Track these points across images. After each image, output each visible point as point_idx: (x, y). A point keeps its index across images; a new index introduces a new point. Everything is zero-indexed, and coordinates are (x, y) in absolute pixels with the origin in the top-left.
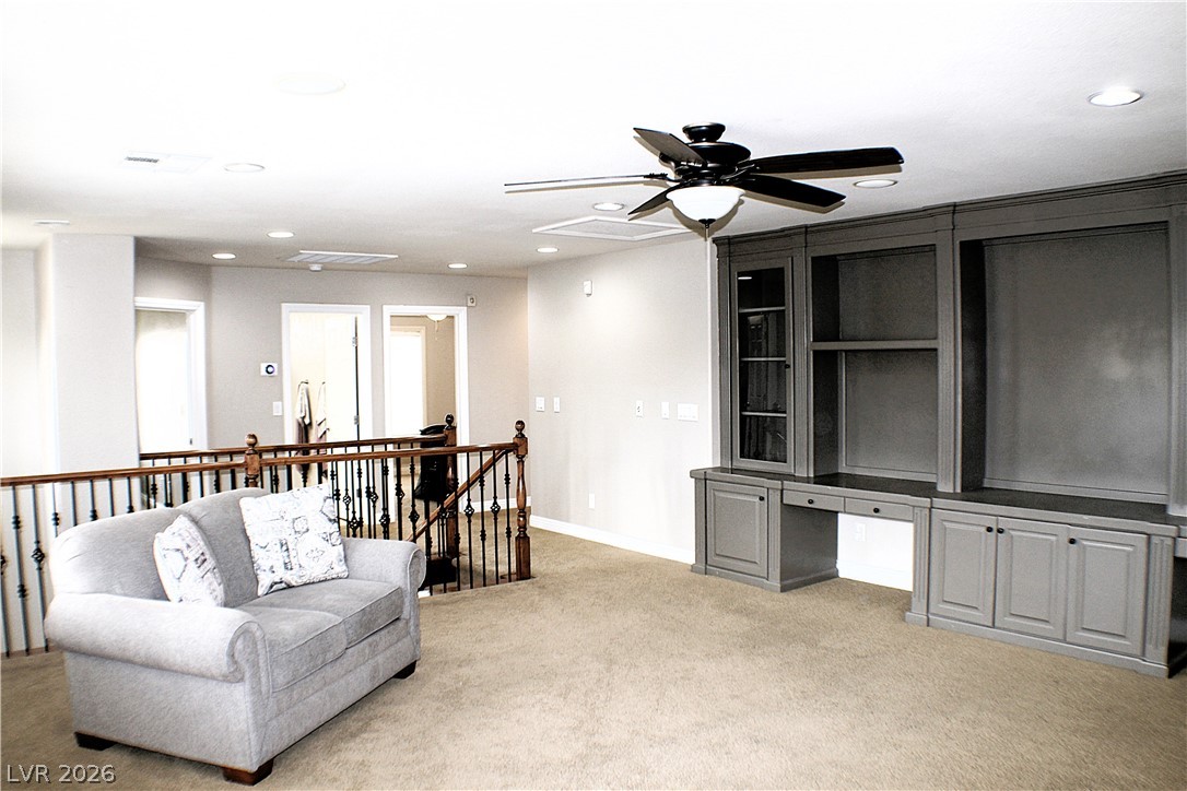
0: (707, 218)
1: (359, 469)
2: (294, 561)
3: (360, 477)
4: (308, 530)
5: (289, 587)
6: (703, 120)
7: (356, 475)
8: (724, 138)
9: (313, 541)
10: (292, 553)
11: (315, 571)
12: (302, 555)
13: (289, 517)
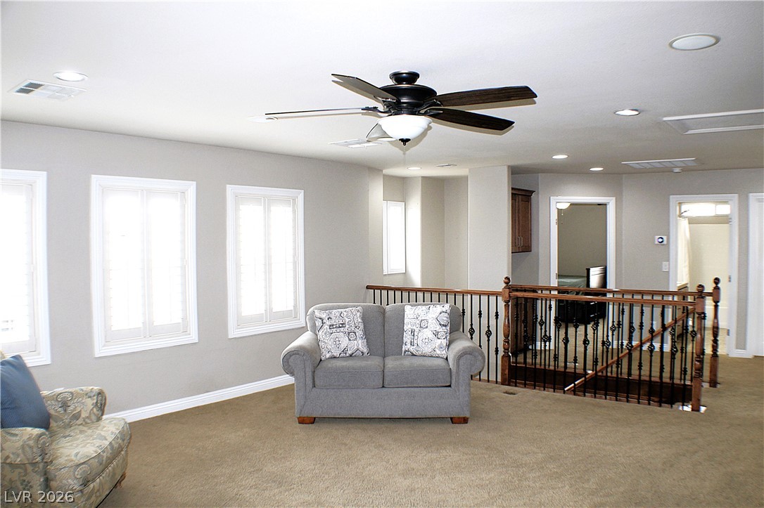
0: (405, 137)
1: (550, 305)
2: (415, 342)
3: (550, 310)
4: (427, 327)
5: (413, 355)
6: (404, 70)
7: (548, 309)
8: (419, 82)
9: (427, 333)
10: (416, 337)
11: (427, 349)
12: (420, 339)
13: (420, 319)
